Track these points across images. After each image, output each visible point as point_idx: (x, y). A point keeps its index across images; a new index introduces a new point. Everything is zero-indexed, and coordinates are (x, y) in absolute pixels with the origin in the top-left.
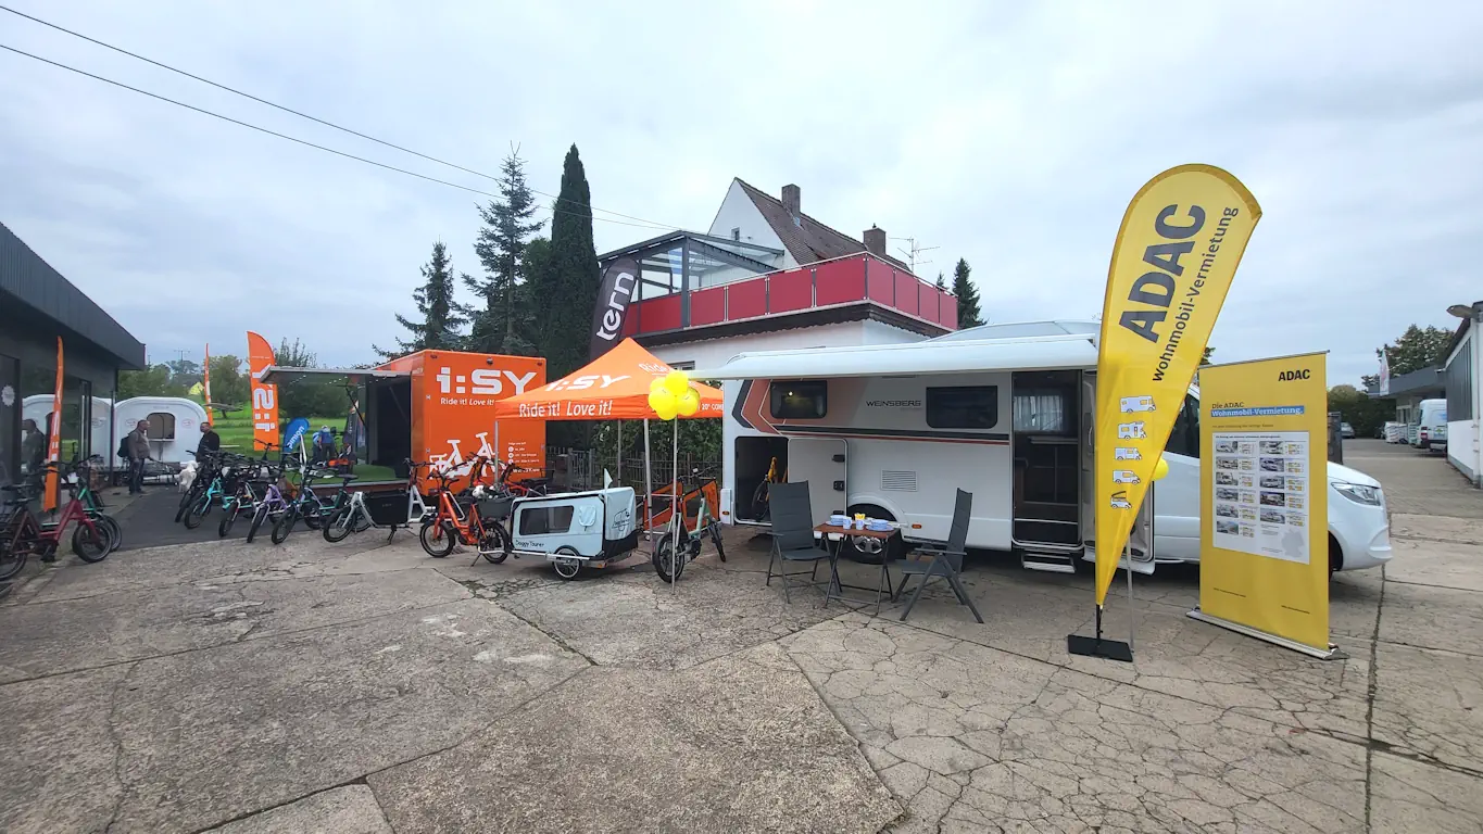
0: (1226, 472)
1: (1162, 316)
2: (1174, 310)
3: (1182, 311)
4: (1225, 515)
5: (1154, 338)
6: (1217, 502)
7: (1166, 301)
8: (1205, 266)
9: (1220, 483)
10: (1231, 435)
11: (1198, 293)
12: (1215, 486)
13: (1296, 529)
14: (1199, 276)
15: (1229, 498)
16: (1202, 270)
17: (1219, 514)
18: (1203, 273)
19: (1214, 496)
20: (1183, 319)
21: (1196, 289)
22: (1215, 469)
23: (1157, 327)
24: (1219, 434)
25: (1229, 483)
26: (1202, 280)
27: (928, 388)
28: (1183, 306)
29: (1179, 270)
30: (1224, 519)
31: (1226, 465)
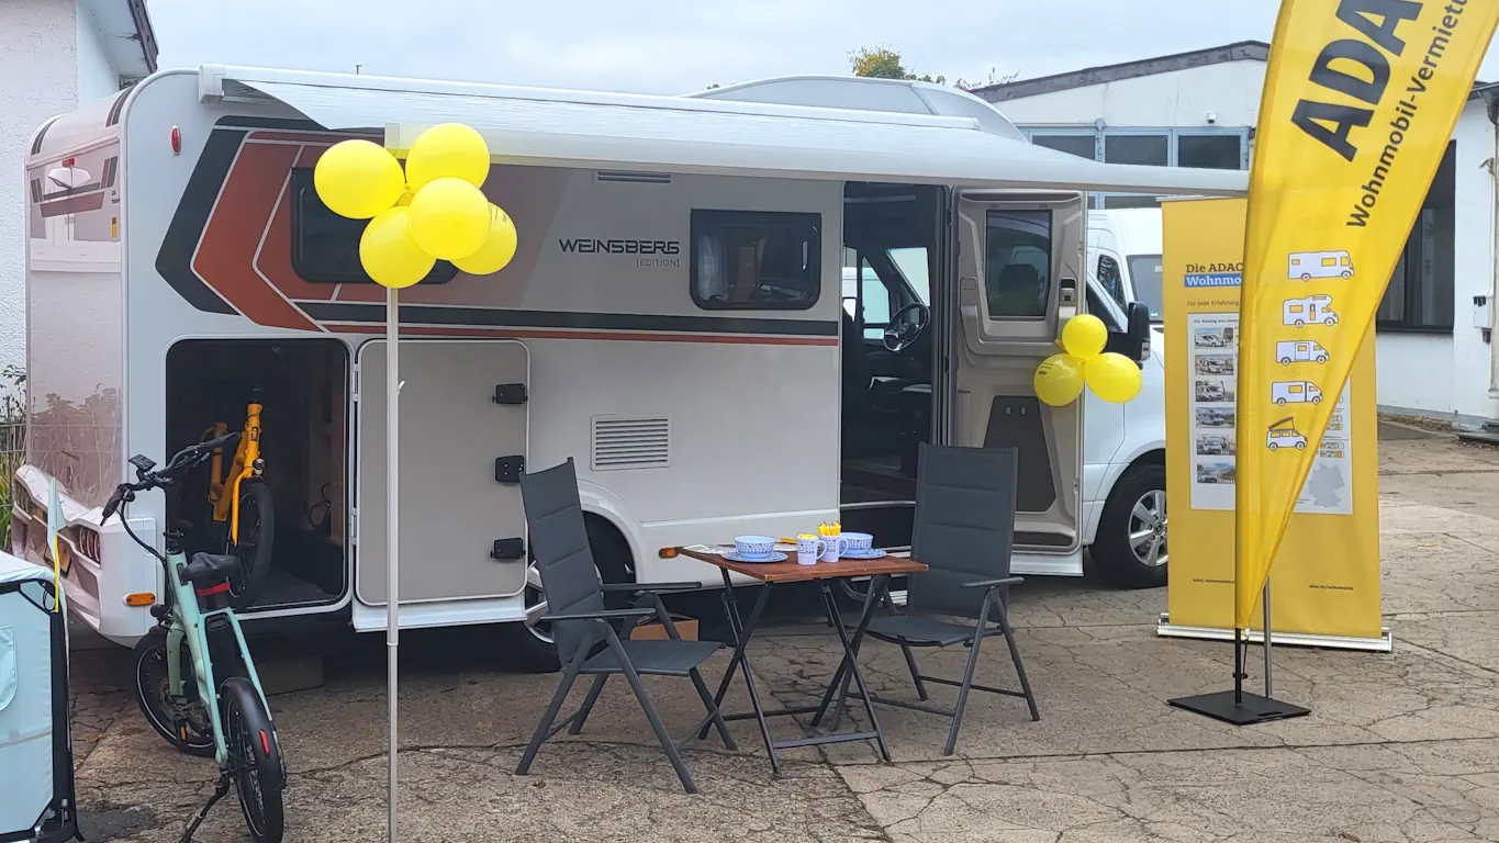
0: (1213, 380)
1: (1363, 118)
2: (1385, 110)
3: (1400, 114)
4: (1211, 452)
5: (1348, 152)
6: (1198, 432)
7: (1372, 92)
8: (1435, 47)
9: (1201, 399)
10: (1221, 316)
11: (1423, 88)
12: (1194, 405)
13: (1330, 462)
14: (1426, 61)
15: (1217, 424)
16: (1431, 52)
17: (1201, 451)
18: (1432, 59)
19: (1193, 421)
20: (1400, 125)
21: (1421, 81)
22: (1193, 377)
23: (1356, 135)
24: (1196, 317)
25: (1219, 399)
26: (1430, 68)
27: (692, 210)
28: (1402, 107)
29: (1397, 47)
30: (1209, 461)
31: (1213, 368)
